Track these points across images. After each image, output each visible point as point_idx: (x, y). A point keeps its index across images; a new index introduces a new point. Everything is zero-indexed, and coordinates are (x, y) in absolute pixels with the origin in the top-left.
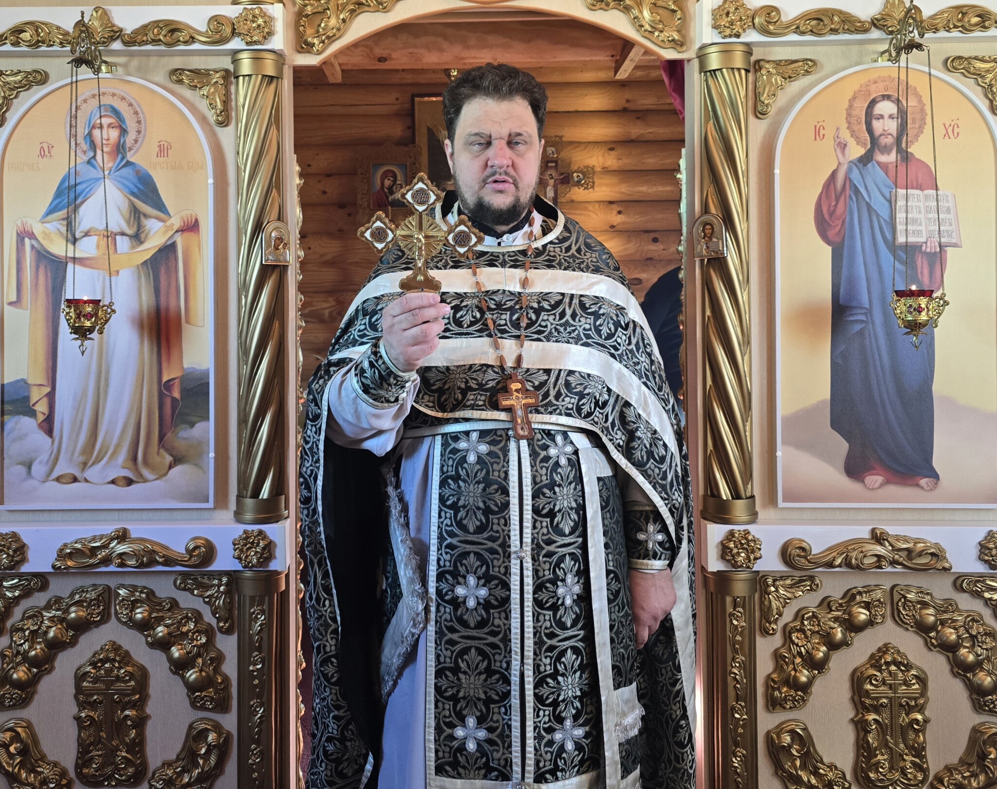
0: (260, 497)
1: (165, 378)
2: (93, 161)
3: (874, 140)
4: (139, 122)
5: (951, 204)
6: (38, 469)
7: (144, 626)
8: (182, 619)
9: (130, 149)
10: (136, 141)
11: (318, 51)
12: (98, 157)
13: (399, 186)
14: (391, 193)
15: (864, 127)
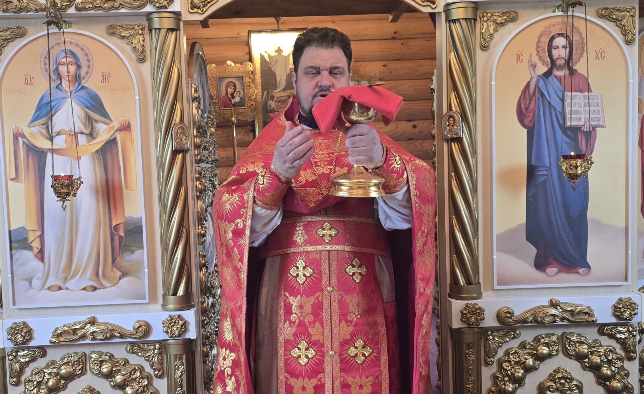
0: (178, 295)
1: (114, 224)
2: (60, 86)
3: (553, 62)
4: (88, 60)
5: (599, 101)
6: (36, 283)
7: (109, 376)
8: (132, 371)
9: (84, 78)
10: (87, 73)
11: (202, 11)
12: (63, 84)
13: (238, 93)
14: (233, 97)
15: (547, 53)
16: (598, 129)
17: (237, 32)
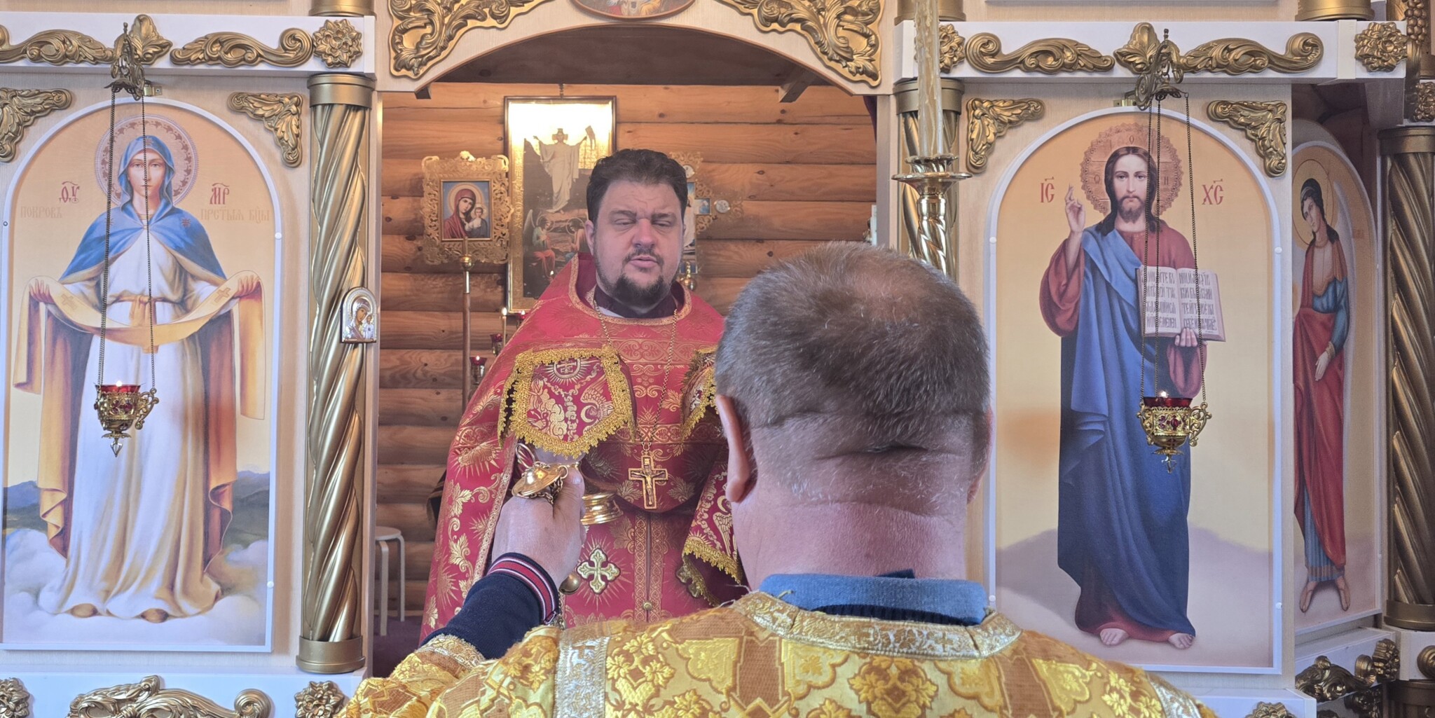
0: (331, 640)
1: (213, 485)
2: (129, 207)
3: (1116, 204)
4: (189, 159)
5: (1212, 287)
6: (48, 598)
9: (177, 193)
10: (184, 183)
11: (416, 75)
12: (136, 202)
13: (480, 211)
14: (469, 219)
15: (1104, 187)
16: (1209, 343)
17: (482, 99)
